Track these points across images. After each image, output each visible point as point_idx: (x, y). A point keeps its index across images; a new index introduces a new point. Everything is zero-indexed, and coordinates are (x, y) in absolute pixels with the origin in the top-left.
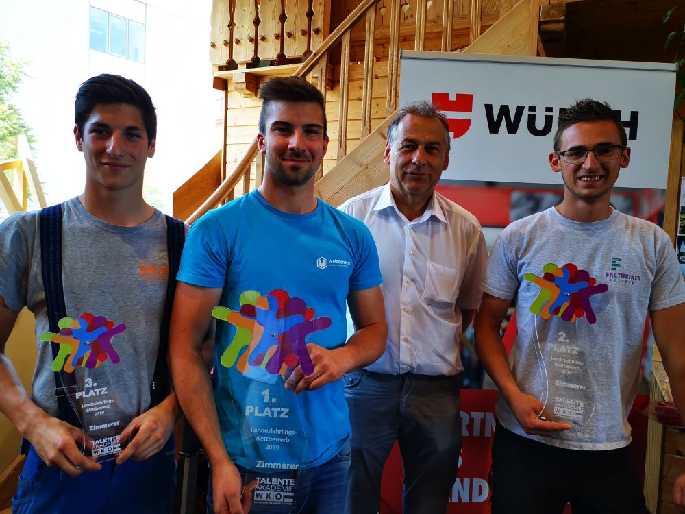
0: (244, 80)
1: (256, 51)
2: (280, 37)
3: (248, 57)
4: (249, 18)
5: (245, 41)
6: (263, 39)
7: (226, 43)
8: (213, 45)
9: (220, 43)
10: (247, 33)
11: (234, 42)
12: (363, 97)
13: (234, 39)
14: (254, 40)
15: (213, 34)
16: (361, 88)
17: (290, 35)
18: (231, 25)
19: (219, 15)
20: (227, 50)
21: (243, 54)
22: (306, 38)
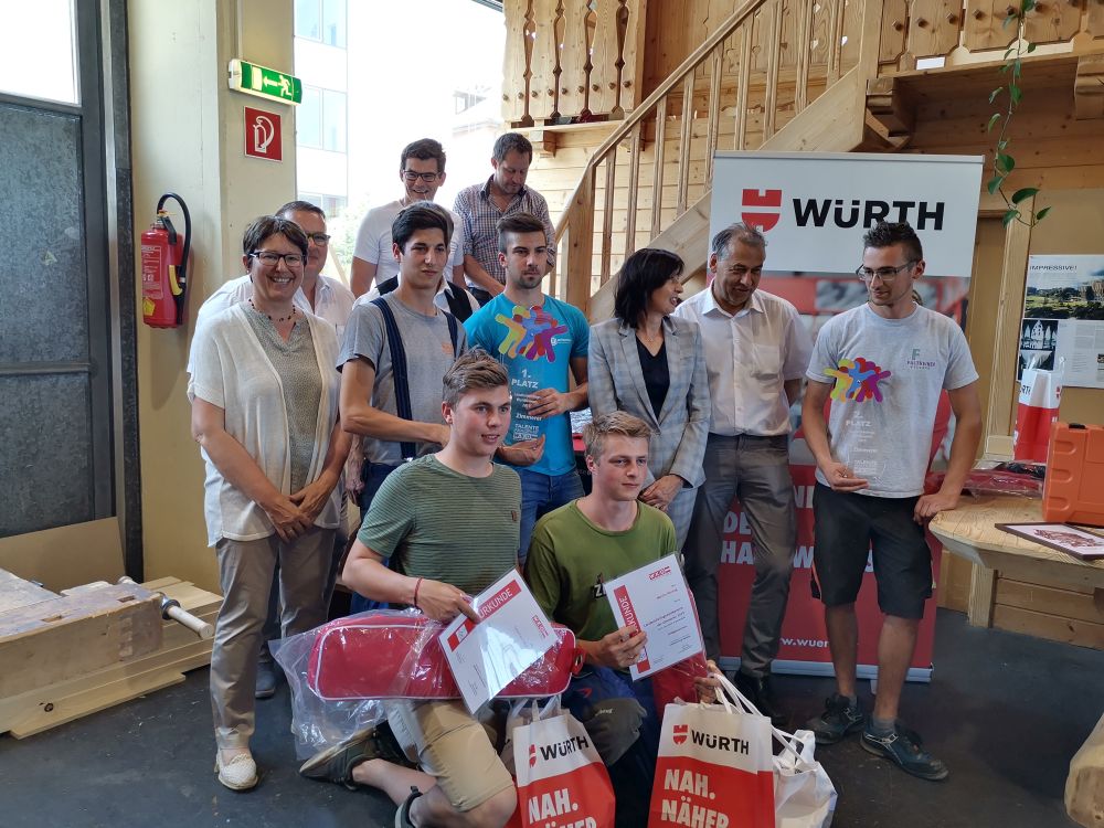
0: (541, 139)
1: (556, 106)
2: (585, 90)
3: (548, 113)
4: (549, 67)
5: (544, 94)
6: (565, 92)
7: (521, 96)
8: (506, 98)
9: (514, 95)
10: (546, 84)
11: (530, 96)
12: (680, 160)
13: (531, 91)
14: (554, 93)
15: (505, 85)
16: (678, 148)
17: (596, 88)
18: (527, 75)
19: (513, 62)
20: (522, 104)
21: (541, 109)
22: (614, 92)
